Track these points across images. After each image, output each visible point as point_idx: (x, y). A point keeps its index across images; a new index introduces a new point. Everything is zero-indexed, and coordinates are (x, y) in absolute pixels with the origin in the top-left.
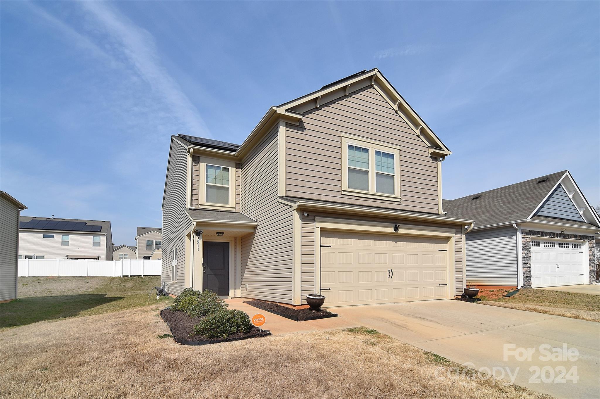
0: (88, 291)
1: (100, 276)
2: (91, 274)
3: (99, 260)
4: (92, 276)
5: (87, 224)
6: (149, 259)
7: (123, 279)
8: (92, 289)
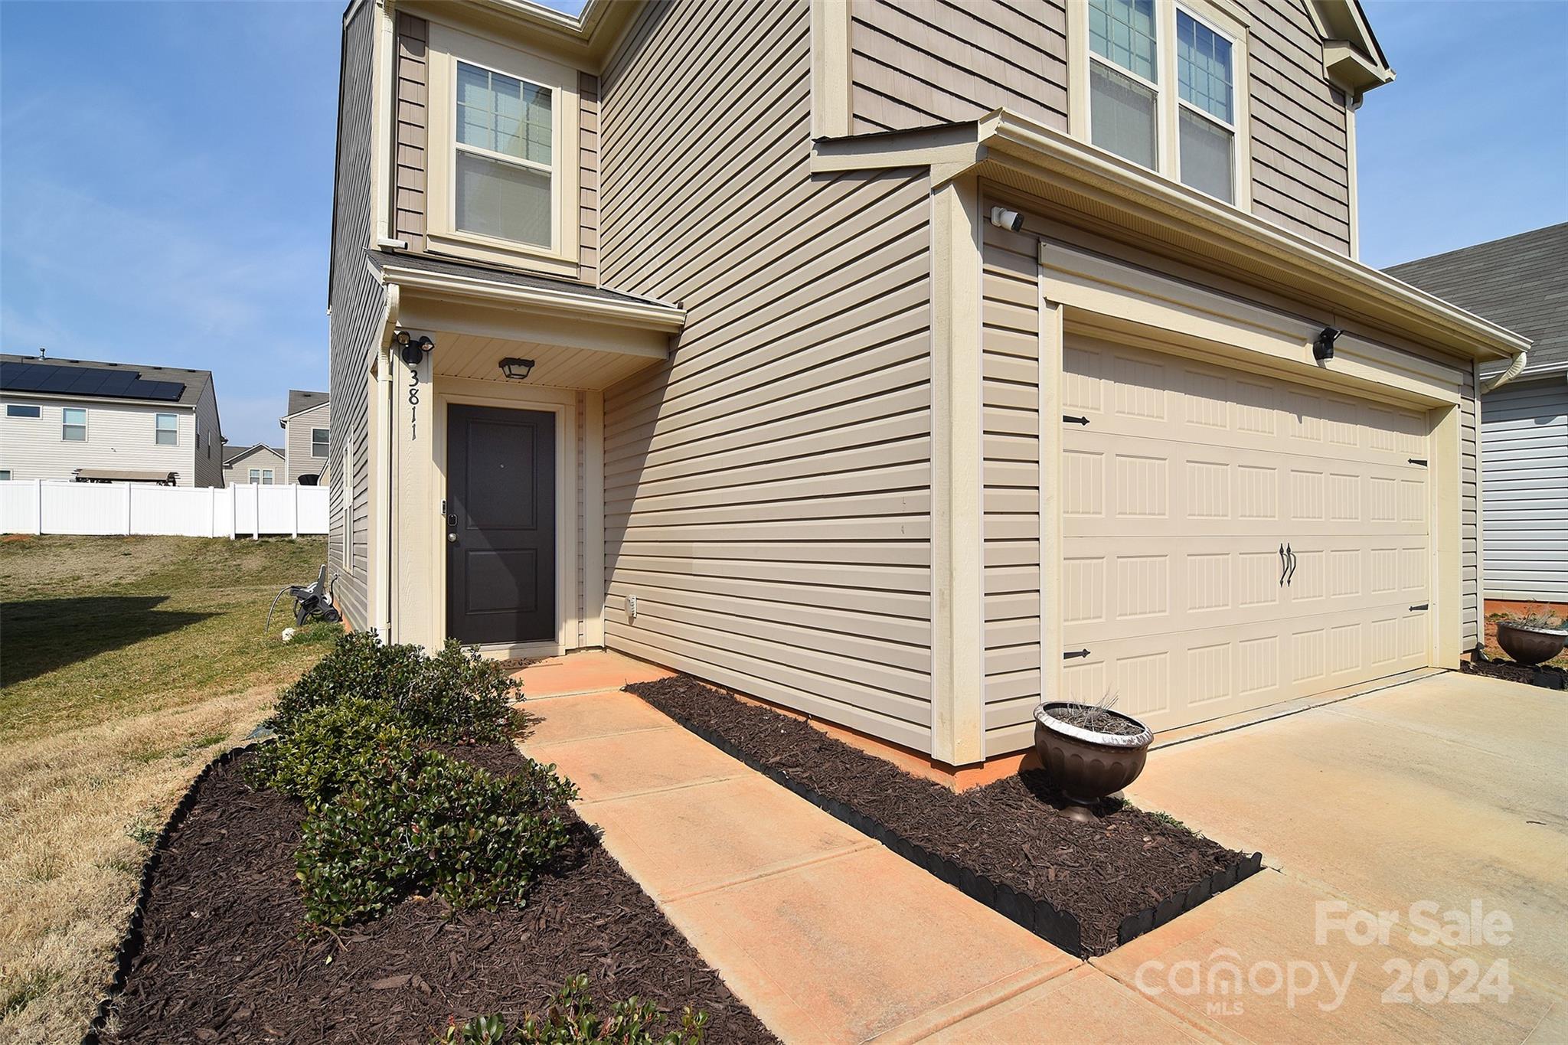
0: (123, 582)
1: (167, 536)
2: (139, 530)
3: (174, 485)
4: (144, 536)
5: (141, 379)
6: (316, 485)
7: (237, 544)
8: (135, 575)
